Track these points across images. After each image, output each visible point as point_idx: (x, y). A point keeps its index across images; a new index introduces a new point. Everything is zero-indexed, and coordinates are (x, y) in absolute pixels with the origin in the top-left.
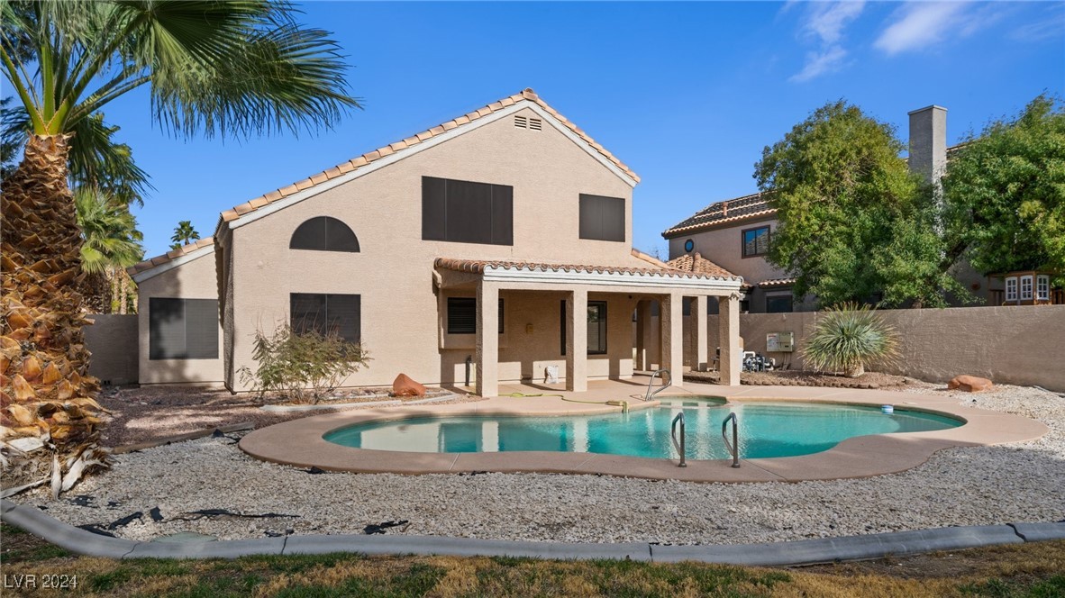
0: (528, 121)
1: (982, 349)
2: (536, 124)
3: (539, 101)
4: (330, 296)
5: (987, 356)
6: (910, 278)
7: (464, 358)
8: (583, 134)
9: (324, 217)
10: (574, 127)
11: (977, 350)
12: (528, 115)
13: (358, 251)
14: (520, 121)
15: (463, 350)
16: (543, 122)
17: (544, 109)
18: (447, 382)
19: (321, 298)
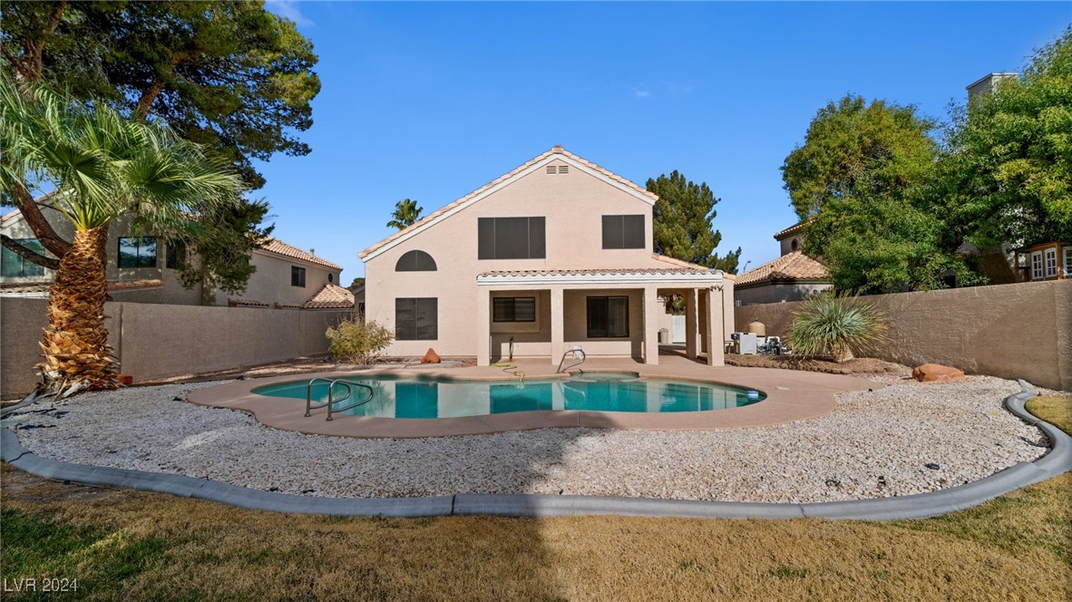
0: (557, 168)
1: (965, 335)
2: (564, 169)
3: (565, 153)
4: (419, 299)
5: (970, 343)
6: (892, 261)
7: (509, 339)
8: (603, 170)
9: (414, 251)
10: (594, 166)
11: (960, 336)
12: (557, 164)
13: (436, 269)
14: (551, 170)
15: (508, 333)
16: (569, 168)
17: (569, 158)
18: (495, 357)
19: (413, 300)
